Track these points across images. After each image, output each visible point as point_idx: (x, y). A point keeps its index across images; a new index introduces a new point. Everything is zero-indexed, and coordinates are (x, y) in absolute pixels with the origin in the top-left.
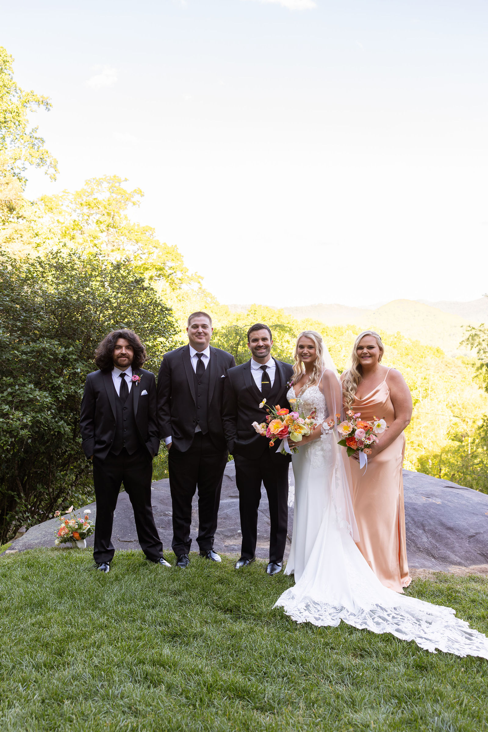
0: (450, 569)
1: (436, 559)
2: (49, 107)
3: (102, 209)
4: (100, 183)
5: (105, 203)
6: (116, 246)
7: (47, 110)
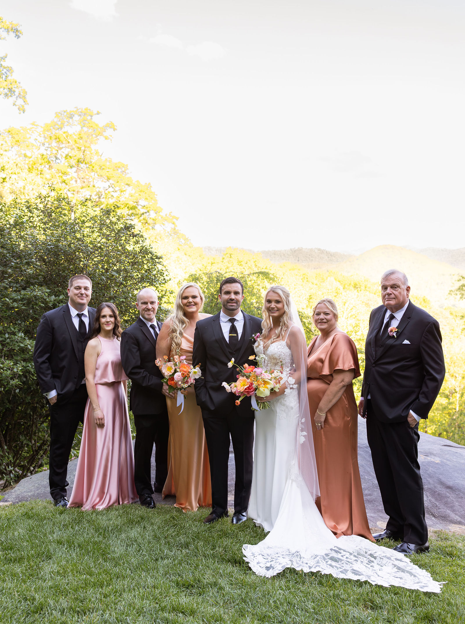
0: (450, 528)
1: (436, 518)
2: (19, 34)
3: (72, 142)
4: (71, 117)
5: (75, 137)
6: (86, 183)
7: (17, 37)
